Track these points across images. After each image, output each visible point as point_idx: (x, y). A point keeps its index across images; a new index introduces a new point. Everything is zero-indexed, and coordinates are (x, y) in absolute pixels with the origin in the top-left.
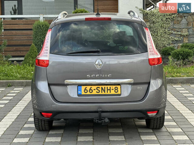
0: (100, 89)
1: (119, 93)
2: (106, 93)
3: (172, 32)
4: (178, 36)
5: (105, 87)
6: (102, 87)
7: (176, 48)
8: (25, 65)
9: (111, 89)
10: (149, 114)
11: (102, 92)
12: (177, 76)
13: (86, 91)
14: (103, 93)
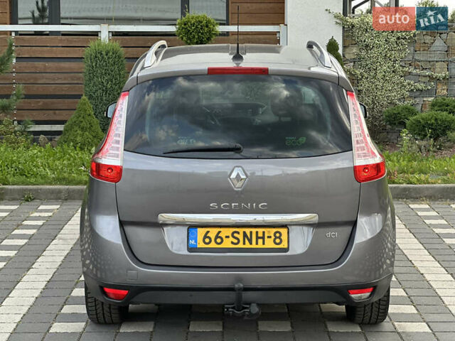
0: (241, 237)
1: (284, 245)
2: (254, 246)
3: (411, 69)
4: (424, 79)
5: (251, 232)
6: (244, 232)
7: (419, 108)
8: (65, 146)
9: (266, 237)
10: (353, 296)
11: (244, 244)
12: (419, 181)
13: (207, 240)
14: (248, 245)
